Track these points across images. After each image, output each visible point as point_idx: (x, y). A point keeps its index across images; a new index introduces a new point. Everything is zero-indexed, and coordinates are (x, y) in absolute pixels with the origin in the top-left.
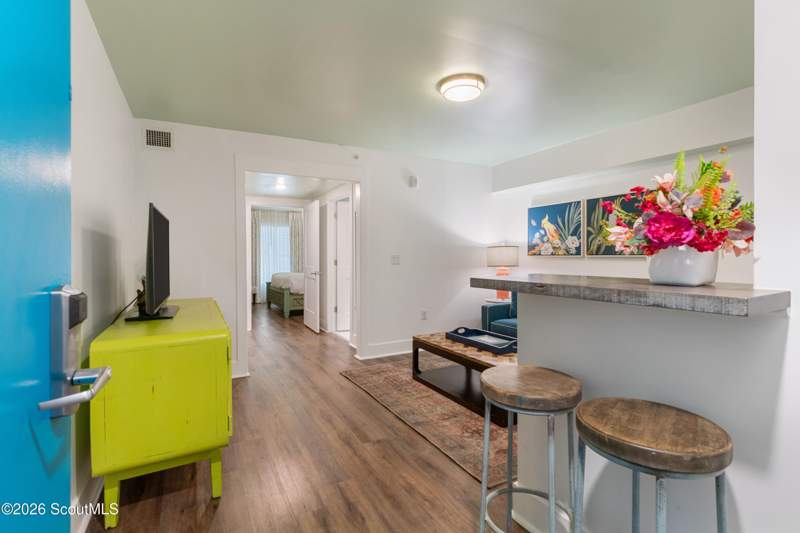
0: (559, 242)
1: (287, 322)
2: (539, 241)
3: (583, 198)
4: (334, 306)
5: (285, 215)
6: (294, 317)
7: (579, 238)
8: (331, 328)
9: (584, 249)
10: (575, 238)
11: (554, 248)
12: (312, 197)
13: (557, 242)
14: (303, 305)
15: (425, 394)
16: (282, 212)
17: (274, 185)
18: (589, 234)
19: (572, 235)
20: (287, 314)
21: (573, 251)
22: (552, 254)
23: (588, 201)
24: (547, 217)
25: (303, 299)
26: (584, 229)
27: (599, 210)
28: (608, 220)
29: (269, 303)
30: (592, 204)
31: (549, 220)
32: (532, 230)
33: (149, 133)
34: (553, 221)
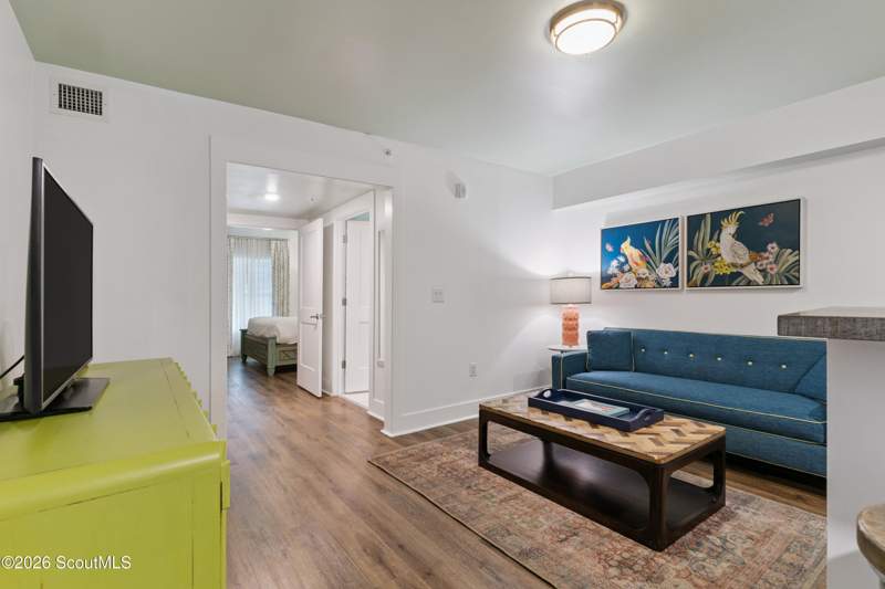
0: (646, 271)
1: (272, 383)
2: (616, 271)
3: (682, 214)
4: (341, 360)
5: (265, 243)
6: (283, 376)
7: (676, 265)
8: (336, 390)
9: (683, 279)
10: (669, 265)
11: (639, 279)
12: (310, 215)
13: (643, 271)
14: (296, 359)
15: (509, 493)
16: (262, 239)
17: (262, 195)
18: (691, 260)
19: (666, 262)
20: (271, 371)
21: (668, 283)
22: (636, 287)
23: (690, 218)
24: (629, 239)
25: (295, 351)
26: (683, 254)
27: (706, 228)
28: (718, 241)
29: (244, 357)
30: (695, 222)
31: (631, 244)
32: (606, 257)
33: (63, 89)
34: (636, 244)
